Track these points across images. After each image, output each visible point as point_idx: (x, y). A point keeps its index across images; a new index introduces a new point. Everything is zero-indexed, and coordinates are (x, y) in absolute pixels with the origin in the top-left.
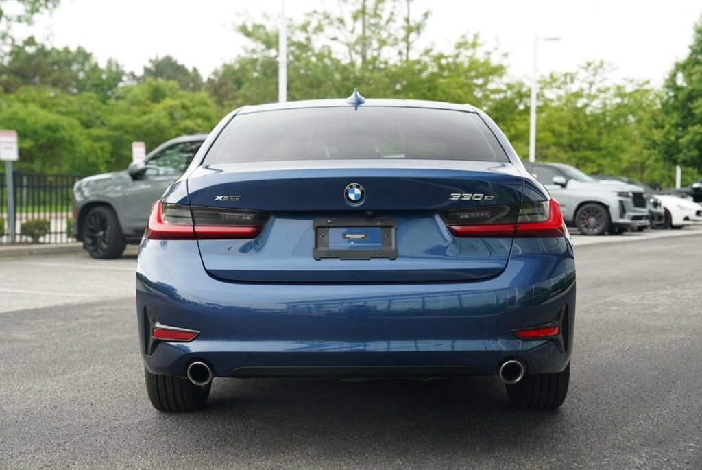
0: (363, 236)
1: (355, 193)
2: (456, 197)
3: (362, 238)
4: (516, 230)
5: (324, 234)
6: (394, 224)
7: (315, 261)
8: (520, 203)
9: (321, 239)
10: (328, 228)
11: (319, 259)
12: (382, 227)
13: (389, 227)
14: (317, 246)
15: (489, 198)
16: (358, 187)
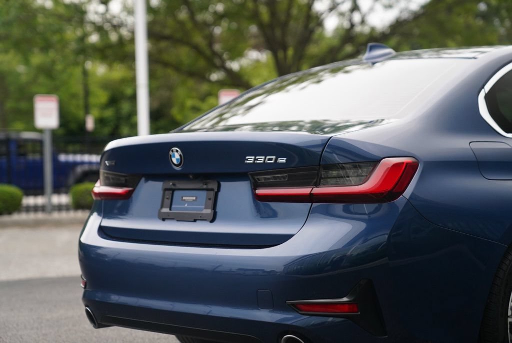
0: (194, 198)
1: (176, 157)
2: (250, 159)
3: (193, 200)
4: (311, 194)
5: (169, 196)
6: (215, 187)
7: (162, 221)
8: (320, 165)
9: (166, 200)
10: (173, 190)
11: (164, 220)
12: (207, 190)
13: (212, 190)
14: (162, 207)
15: (282, 160)
16: (177, 151)
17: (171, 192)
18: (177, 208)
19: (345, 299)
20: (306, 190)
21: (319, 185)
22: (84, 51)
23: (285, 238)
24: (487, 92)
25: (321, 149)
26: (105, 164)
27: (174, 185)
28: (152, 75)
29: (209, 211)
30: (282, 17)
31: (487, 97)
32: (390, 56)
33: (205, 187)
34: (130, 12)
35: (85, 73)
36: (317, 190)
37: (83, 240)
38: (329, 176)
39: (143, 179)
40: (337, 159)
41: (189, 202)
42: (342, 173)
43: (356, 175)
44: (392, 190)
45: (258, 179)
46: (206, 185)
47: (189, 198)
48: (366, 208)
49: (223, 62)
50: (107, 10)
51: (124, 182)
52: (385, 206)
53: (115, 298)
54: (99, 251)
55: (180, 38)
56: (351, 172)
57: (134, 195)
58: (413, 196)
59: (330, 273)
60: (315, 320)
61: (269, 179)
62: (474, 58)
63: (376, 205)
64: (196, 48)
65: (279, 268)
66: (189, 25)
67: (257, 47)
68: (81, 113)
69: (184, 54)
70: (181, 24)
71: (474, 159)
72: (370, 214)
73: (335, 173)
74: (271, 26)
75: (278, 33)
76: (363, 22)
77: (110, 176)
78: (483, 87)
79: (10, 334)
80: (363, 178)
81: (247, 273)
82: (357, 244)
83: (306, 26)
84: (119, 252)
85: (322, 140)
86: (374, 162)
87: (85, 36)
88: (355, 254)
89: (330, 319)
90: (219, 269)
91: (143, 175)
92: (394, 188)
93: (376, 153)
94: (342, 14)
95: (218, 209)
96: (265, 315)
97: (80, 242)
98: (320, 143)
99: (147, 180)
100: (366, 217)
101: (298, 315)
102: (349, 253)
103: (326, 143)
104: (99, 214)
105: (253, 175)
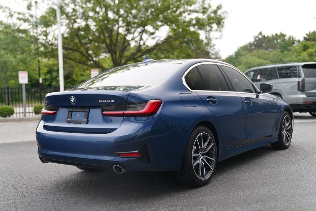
0: (80, 115)
1: (73, 100)
2: (101, 101)
4: (123, 114)
5: (70, 114)
6: (88, 111)
7: (67, 123)
8: (127, 103)
9: (69, 116)
10: (72, 112)
11: (68, 123)
12: (85, 112)
13: (87, 112)
14: (68, 118)
15: (113, 101)
16: (73, 98)
17: (71, 113)
18: (74, 118)
19: (136, 151)
20: (121, 112)
21: (127, 110)
22: (38, 54)
23: (114, 130)
24: (185, 75)
25: (127, 97)
26: (46, 102)
27: (72, 110)
28: (65, 63)
29: (86, 120)
30: (115, 42)
31: (185, 77)
32: (152, 62)
33: (84, 111)
34: (56, 39)
35: (39, 61)
36: (125, 112)
37: (37, 131)
38: (130, 107)
39: (60, 108)
40: (133, 101)
41: (78, 117)
42: (135, 106)
43: (140, 106)
44: (153, 111)
45: (104, 108)
46: (84, 110)
47: (78, 115)
48: (144, 118)
49: (92, 59)
50: (47, 39)
51: (53, 109)
52: (151, 117)
53: (50, 152)
54: (44, 135)
55: (75, 49)
56: (138, 105)
57: (57, 113)
58: (160, 113)
59: (131, 142)
60: (125, 159)
61: (108, 108)
62: (181, 63)
63: (148, 117)
64: (82, 53)
65: (112, 141)
66: (79, 45)
67: (105, 52)
68: (37, 77)
69: (77, 55)
70: (76, 44)
71: (181, 100)
72: (145, 121)
73: (132, 106)
74: (110, 45)
75: (113, 47)
76: (144, 44)
77: (48, 107)
78: (184, 74)
79: (10, 165)
80: (142, 107)
81: (101, 142)
82: (141, 131)
83: (123, 45)
84: (52, 135)
85: (128, 94)
86: (146, 101)
87: (39, 48)
88: (140, 135)
89: (131, 159)
90: (90, 141)
91: (60, 106)
92: (154, 110)
93: (147, 98)
94: (136, 41)
95: (89, 119)
96: (107, 158)
97: (36, 131)
98: (127, 95)
99: (62, 108)
100: (143, 122)
101: (119, 157)
102: (138, 134)
103: (129, 95)
104: (44, 121)
105: (102, 107)
